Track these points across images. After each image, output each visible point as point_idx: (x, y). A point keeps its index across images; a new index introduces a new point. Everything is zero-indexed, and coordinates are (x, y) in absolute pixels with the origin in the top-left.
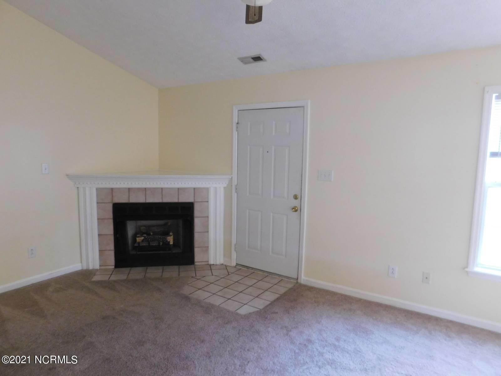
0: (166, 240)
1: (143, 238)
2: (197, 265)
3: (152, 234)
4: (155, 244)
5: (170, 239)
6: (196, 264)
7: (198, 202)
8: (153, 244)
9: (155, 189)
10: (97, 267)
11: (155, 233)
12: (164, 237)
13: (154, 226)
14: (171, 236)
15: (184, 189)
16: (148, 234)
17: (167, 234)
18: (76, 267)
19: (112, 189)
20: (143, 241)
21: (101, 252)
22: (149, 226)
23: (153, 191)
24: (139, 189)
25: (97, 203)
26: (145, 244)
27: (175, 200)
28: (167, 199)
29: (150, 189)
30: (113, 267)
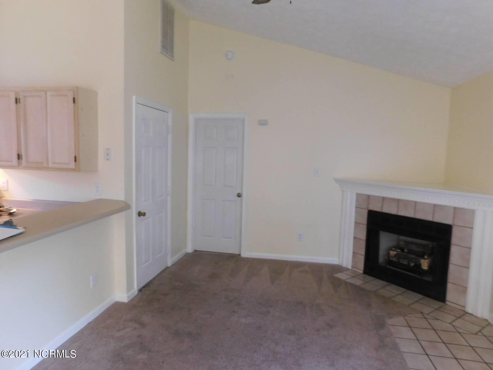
0: (419, 262)
1: (396, 253)
2: (448, 305)
3: (406, 251)
4: (405, 262)
5: (425, 264)
6: (448, 303)
7: (457, 226)
8: (402, 262)
9: (408, 201)
10: (350, 267)
11: (410, 252)
12: (418, 258)
13: (413, 243)
14: (425, 259)
15: (441, 207)
16: (402, 250)
17: (422, 257)
18: (333, 260)
19: (369, 196)
20: (395, 256)
21: (355, 254)
22: (407, 243)
23: (406, 203)
24: (393, 200)
25: (356, 207)
26: (394, 259)
27: (429, 218)
28: (420, 216)
29: (403, 201)
30: (362, 272)
